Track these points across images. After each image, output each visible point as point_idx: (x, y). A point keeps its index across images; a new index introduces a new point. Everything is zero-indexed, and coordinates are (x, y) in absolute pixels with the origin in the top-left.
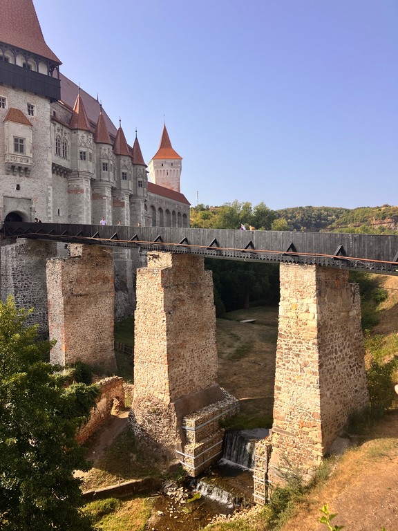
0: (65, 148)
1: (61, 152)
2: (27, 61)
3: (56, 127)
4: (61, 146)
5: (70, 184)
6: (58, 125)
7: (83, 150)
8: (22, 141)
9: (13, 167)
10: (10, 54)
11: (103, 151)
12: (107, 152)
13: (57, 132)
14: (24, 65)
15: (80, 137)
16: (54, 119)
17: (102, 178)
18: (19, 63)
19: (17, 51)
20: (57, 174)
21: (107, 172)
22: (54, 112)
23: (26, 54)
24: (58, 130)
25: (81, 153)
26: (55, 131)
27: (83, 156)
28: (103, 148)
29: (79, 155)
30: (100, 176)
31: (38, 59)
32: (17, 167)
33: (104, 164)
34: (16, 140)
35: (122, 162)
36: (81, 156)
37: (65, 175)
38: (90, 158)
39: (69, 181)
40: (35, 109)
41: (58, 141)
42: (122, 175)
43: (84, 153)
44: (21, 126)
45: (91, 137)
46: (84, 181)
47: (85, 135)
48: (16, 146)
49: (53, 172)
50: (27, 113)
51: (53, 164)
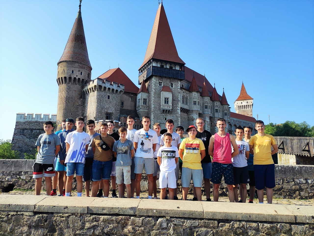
0: (187, 100)
1: (185, 102)
2: (171, 65)
3: (183, 91)
4: (185, 99)
5: (189, 116)
6: (184, 90)
7: (195, 100)
8: (168, 99)
9: (164, 110)
10: (164, 64)
11: (205, 100)
12: (207, 100)
13: (183, 93)
14: (170, 67)
15: (194, 95)
16: (182, 88)
17: (205, 113)
18: (168, 67)
19: (167, 62)
20: (183, 112)
21: (207, 110)
22: (182, 85)
23: (171, 63)
24: (184, 93)
25: (194, 102)
26: (182, 93)
27: (195, 103)
28: (205, 98)
29: (193, 103)
30: (203, 112)
31: (176, 64)
32: (165, 110)
33: (205, 106)
34: (165, 99)
35: (215, 104)
36: (194, 103)
37: (186, 112)
38: (198, 104)
39: (188, 115)
40: (174, 85)
41: (183, 97)
42: (215, 110)
43: (196, 102)
44: (168, 93)
45: (199, 94)
46: (195, 114)
47: (196, 93)
48: (165, 101)
49: (181, 111)
50: (170, 87)
51: (181, 108)
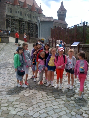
3: (8, 5)
4: (10, 10)
7: (16, 10)
12: (26, 10)
13: (8, 6)
15: (15, 7)
21: (26, 16)
24: (9, 5)
27: (16, 12)
29: (15, 12)
33: (25, 14)
35: (33, 13)
38: (18, 12)
41: (8, 8)
45: (19, 7)
51: (6, 15)
